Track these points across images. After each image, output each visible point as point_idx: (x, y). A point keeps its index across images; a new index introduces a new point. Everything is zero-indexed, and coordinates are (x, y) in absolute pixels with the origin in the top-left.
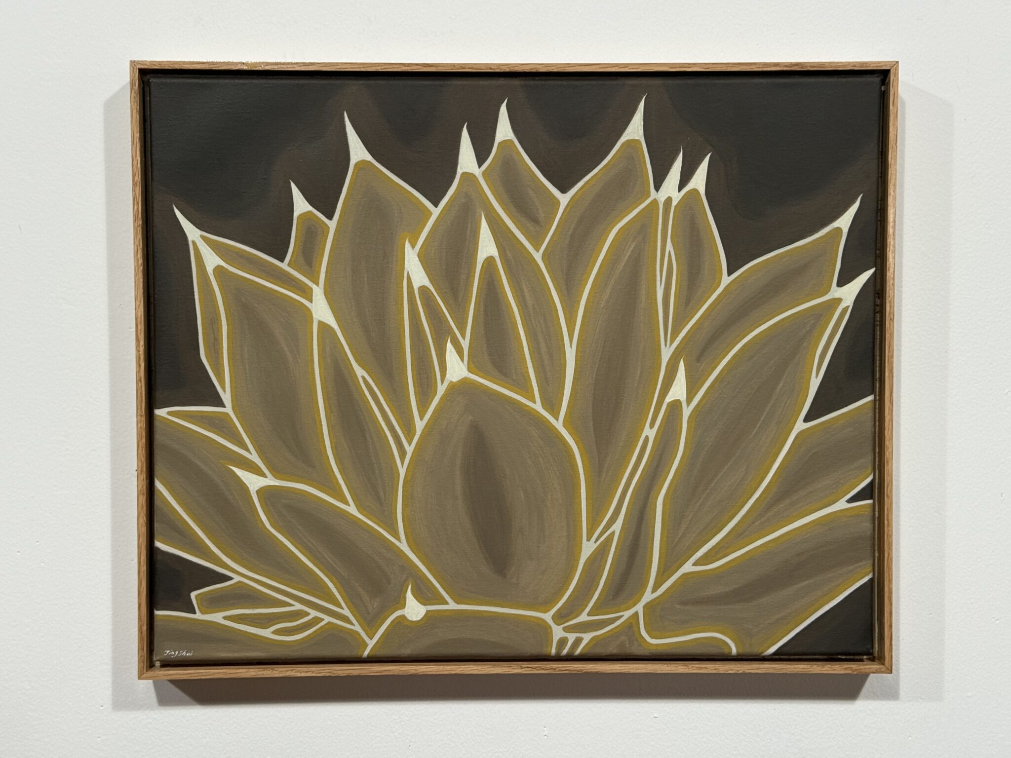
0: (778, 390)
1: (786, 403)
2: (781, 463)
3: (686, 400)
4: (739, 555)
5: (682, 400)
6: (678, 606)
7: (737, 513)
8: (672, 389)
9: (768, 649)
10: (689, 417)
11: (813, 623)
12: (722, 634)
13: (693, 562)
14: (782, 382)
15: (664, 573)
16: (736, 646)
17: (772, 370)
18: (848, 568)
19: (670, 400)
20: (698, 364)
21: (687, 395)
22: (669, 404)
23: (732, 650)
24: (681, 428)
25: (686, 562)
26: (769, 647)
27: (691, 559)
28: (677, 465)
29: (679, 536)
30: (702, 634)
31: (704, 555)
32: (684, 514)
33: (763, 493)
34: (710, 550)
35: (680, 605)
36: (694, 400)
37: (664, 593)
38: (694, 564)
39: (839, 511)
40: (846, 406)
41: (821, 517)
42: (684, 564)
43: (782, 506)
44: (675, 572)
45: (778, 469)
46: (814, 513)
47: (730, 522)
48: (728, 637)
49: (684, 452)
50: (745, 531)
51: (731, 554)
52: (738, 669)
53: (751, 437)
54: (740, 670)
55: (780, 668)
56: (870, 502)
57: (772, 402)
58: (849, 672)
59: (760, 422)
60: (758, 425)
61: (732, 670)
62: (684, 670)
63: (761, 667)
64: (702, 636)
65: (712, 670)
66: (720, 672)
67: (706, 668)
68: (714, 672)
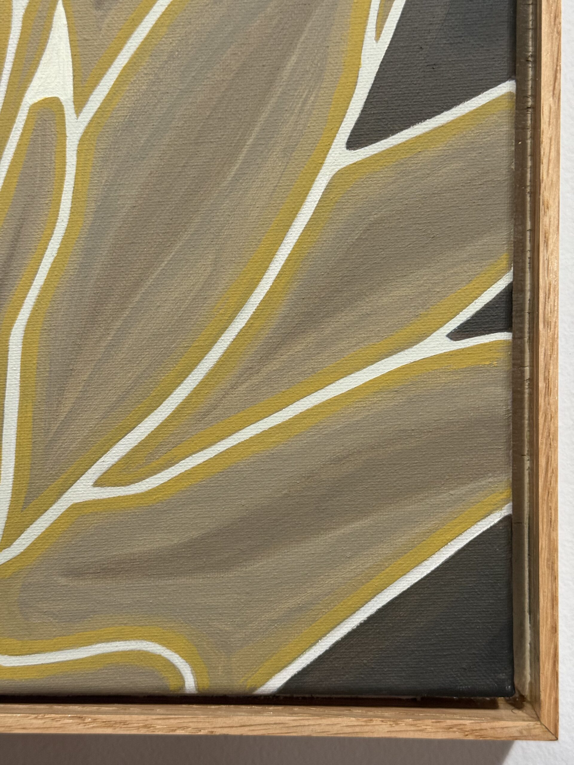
0: (286, 73)
1: (304, 103)
2: (296, 245)
3: (72, 99)
4: (200, 461)
5: (62, 98)
6: (63, 581)
7: (195, 365)
8: (38, 74)
9: (268, 680)
10: (82, 141)
11: (371, 618)
12: (163, 645)
13: (95, 477)
14: (297, 51)
15: (26, 503)
16: (196, 673)
17: (274, 22)
18: (452, 492)
19: (36, 100)
20: (100, 13)
21: (75, 87)
22: (34, 108)
23: (184, 682)
24: (64, 164)
25: (78, 478)
26: (270, 675)
27: (90, 471)
28: (55, 254)
29: (62, 418)
30: (117, 643)
31: (120, 460)
32: (71, 367)
33: (255, 317)
34: (135, 450)
35: (66, 576)
36: (92, 98)
37: (28, 549)
38: (98, 483)
39: (431, 358)
40: (448, 108)
41: (390, 373)
42: (75, 481)
43: (299, 348)
44: (54, 502)
45: (288, 260)
46: (373, 363)
47: (179, 384)
48: (176, 652)
49: (71, 221)
50: (215, 407)
51: (184, 458)
52: (200, 725)
53: (225, 184)
54: (204, 729)
55: (295, 724)
56: (505, 336)
57: (274, 100)
58: (457, 735)
59: (245, 150)
60: (241, 157)
61: (183, 728)
62: (75, 727)
63: (252, 723)
64: (116, 649)
65: (138, 728)
66: (157, 733)
67: (125, 723)
68: (143, 732)
